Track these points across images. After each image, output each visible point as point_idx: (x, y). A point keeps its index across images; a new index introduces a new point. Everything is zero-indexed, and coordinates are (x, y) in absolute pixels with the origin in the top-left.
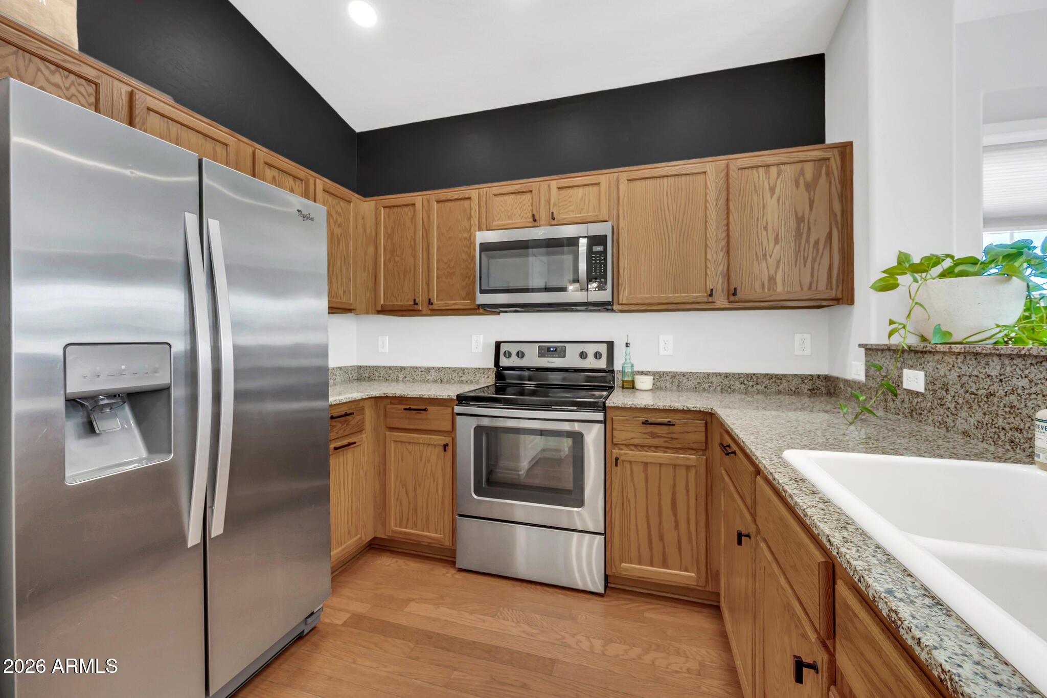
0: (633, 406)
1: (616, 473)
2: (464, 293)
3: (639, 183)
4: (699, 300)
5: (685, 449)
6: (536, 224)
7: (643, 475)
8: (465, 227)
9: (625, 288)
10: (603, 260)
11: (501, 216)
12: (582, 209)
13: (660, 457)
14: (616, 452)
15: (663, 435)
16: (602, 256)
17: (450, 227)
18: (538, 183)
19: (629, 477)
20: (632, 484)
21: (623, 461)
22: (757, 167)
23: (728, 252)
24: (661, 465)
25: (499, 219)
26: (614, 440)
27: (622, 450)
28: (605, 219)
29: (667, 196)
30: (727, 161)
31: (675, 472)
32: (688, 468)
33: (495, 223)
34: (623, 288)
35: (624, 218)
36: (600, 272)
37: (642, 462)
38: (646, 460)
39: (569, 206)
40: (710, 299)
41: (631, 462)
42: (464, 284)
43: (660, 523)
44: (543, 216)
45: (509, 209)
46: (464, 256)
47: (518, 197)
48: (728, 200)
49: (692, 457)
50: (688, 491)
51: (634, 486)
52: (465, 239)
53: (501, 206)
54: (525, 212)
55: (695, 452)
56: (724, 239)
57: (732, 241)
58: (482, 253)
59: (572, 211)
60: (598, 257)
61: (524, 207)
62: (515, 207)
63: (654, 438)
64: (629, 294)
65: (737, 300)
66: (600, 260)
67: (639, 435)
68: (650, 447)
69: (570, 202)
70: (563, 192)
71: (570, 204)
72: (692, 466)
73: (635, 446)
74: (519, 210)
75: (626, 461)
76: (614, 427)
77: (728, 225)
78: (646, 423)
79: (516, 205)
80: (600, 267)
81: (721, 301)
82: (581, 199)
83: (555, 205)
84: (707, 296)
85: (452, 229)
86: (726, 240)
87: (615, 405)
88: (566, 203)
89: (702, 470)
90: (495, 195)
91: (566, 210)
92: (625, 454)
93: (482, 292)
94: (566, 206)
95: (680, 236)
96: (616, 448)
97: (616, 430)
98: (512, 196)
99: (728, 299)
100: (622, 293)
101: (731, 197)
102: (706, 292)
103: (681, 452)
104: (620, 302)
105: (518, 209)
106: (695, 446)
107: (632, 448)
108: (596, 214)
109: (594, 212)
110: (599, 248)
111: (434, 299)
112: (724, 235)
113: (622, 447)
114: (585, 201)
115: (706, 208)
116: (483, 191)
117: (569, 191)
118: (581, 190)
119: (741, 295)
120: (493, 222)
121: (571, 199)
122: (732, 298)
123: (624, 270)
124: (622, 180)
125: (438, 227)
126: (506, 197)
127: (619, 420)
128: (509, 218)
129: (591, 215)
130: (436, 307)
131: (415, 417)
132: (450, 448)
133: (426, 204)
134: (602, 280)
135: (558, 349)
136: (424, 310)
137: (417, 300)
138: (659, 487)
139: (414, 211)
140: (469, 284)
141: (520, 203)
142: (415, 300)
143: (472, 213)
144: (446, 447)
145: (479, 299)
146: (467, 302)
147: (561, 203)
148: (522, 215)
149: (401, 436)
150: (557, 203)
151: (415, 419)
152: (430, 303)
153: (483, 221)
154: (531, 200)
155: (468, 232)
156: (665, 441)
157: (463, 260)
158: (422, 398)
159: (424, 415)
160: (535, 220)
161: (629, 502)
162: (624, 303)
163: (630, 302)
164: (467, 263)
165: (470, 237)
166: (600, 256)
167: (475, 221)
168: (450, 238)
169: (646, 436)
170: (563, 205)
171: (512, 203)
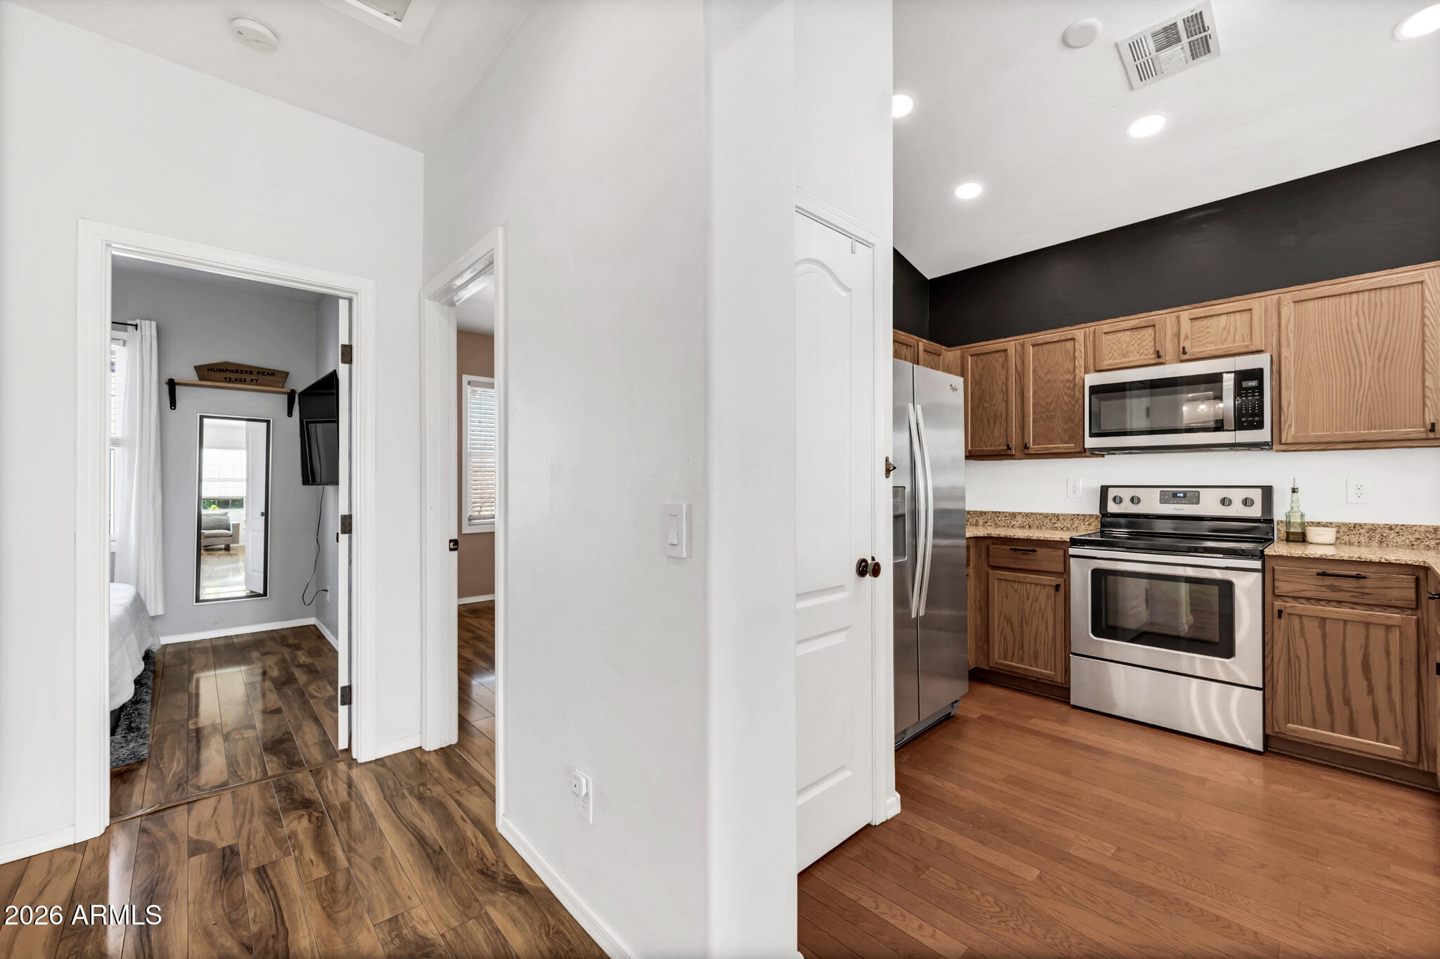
0: (1304, 556)
1: (1279, 626)
3: (1310, 304)
6: (1160, 360)
7: (1318, 633)
9: (1290, 426)
10: (1257, 396)
11: (1113, 355)
12: (1227, 341)
13: (1345, 613)
14: (1278, 604)
15: (1348, 589)
16: (1257, 392)
17: (1049, 369)
18: (1165, 316)
19: (1298, 634)
20: (1302, 640)
21: (1289, 616)
24: (1345, 622)
25: (1111, 358)
26: (1276, 591)
27: (1288, 602)
28: (1259, 348)
31: (1366, 630)
32: (1385, 626)
33: (1106, 363)
34: (1287, 426)
35: (1288, 348)
37: (1317, 617)
39: (1206, 338)
40: (1431, 436)
41: (1300, 617)
43: (1345, 686)
44: (1169, 349)
45: (1124, 346)
46: (1066, 399)
47: (1136, 333)
49: (1395, 617)
50: (1388, 653)
52: (1068, 381)
53: (1114, 344)
54: (1146, 348)
55: (1398, 610)
58: (1093, 396)
59: (1212, 344)
60: (1251, 391)
61: (1145, 344)
63: (1334, 591)
64: (1296, 432)
66: (1254, 396)
67: (1313, 588)
68: (1330, 601)
69: (1207, 333)
70: (1197, 323)
71: (1209, 336)
72: (1395, 626)
73: (1308, 599)
74: (1137, 347)
75: (1292, 616)
76: (1276, 577)
78: (1323, 574)
79: (1134, 342)
80: (1254, 404)
82: (1224, 329)
83: (1186, 338)
84: (1426, 432)
85: (1052, 372)
87: (1278, 554)
88: (1203, 335)
89: (1411, 631)
90: (1105, 333)
91: (1203, 344)
92: (1292, 607)
93: (1092, 435)
94: (1203, 338)
95: (1379, 361)
96: (1279, 600)
97: (1278, 580)
98: (1128, 333)
100: (1286, 431)
102: (1424, 427)
103: (1375, 607)
104: (1283, 441)
105: (1136, 345)
106: (1399, 603)
107: (1303, 601)
108: (1246, 343)
110: (1254, 383)
111: (1030, 443)
113: (1287, 600)
114: (1229, 332)
115: (1424, 324)
116: (1089, 330)
117: (1208, 322)
118: (1224, 318)
120: (1103, 361)
121: (1208, 330)
123: (1289, 405)
124: (1284, 305)
125: (1035, 371)
126: (1120, 335)
127: (1283, 570)
128: (1124, 356)
129: (1238, 345)
130: (1032, 452)
131: (1022, 557)
132: (1062, 589)
133: (1019, 348)
134: (1257, 419)
135: (1188, 494)
136: (1018, 454)
137: (1011, 444)
138: (1344, 646)
139: (1006, 356)
140: (1072, 426)
141: (1139, 339)
142: (1008, 445)
143: (1076, 353)
144: (1057, 587)
145: (1090, 442)
146: (1070, 446)
147: (1196, 335)
148: (1141, 351)
149: (1005, 574)
150: (1189, 335)
151: (1021, 559)
152: (1026, 447)
153: (1091, 360)
154: (1153, 335)
155: (1071, 374)
156: (1352, 596)
157: (1066, 402)
158: (1030, 539)
159: (1031, 556)
160: (1159, 356)
161: (1299, 659)
162: (1288, 442)
163: (1298, 441)
164: (1070, 406)
165: (1074, 378)
166: (1254, 392)
167: (1080, 362)
168: (1049, 381)
169: (1323, 589)
170: (1199, 337)
171: (1128, 339)
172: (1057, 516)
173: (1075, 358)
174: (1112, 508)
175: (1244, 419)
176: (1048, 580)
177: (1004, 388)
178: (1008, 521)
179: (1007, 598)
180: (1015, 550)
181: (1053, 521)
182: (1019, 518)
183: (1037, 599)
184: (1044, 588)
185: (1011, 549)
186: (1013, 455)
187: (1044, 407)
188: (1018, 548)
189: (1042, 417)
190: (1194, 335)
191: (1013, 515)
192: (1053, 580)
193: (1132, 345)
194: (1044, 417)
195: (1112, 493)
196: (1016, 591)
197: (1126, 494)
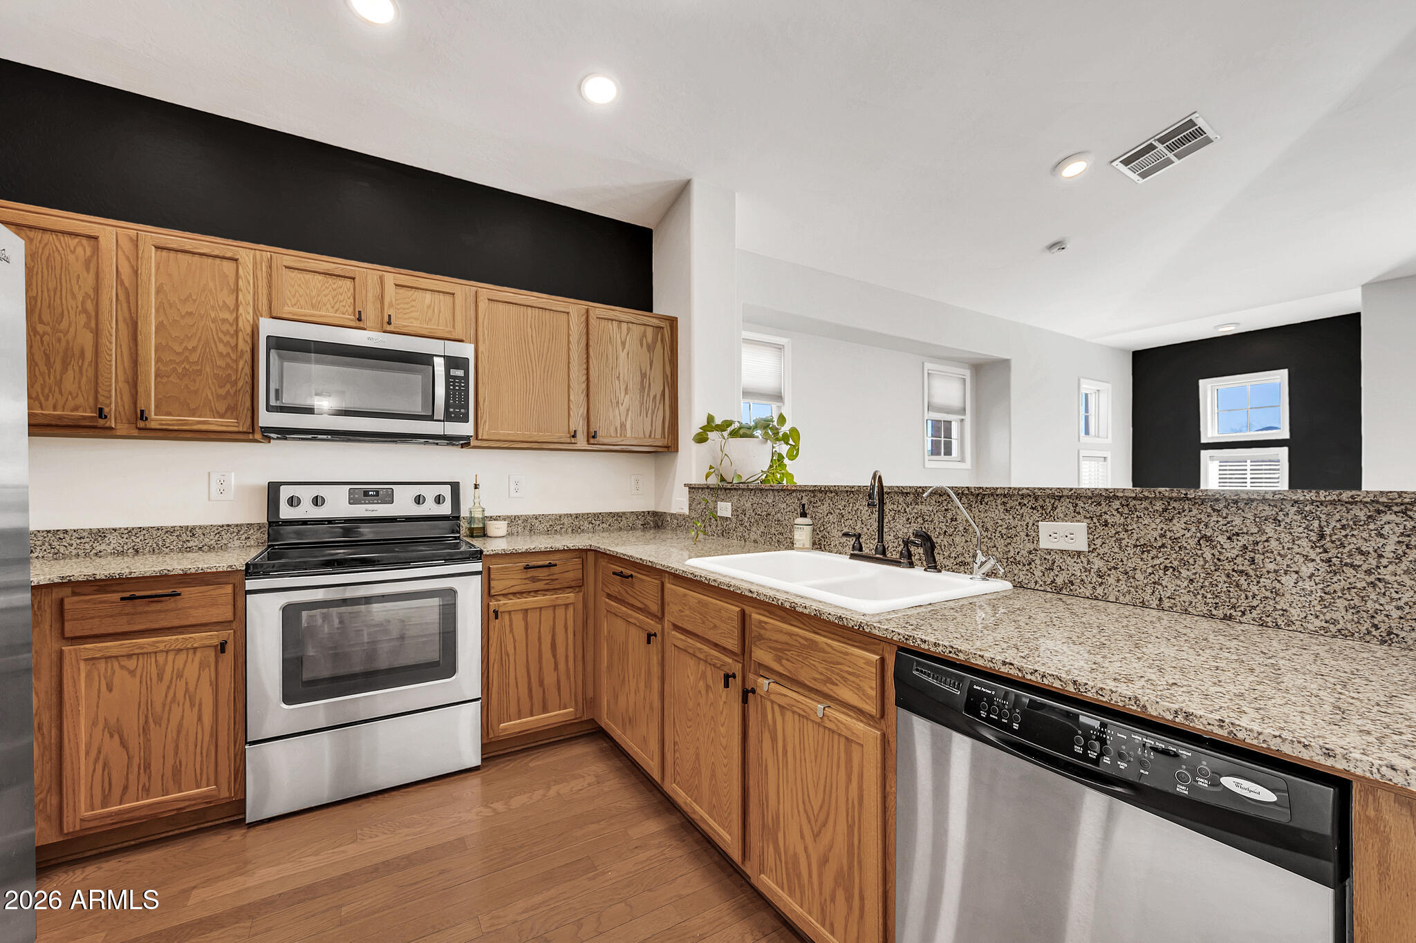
0: (514, 551)
1: (494, 627)
2: (221, 407)
3: (501, 306)
4: (562, 440)
5: (563, 589)
6: (361, 325)
7: (522, 624)
8: (224, 301)
9: (485, 422)
10: (463, 387)
11: (298, 301)
12: (430, 320)
13: (541, 601)
14: (493, 604)
15: (543, 578)
16: (463, 383)
17: (190, 295)
18: (365, 270)
19: (508, 629)
20: (511, 635)
21: (501, 612)
22: (612, 320)
23: (588, 395)
24: (541, 608)
25: (295, 305)
26: (492, 591)
27: (500, 601)
28: (461, 338)
29: (531, 327)
30: (587, 307)
31: (554, 613)
32: (567, 606)
33: (286, 309)
34: (483, 422)
35: (484, 342)
36: (460, 401)
37: (522, 610)
38: (525, 607)
39: (411, 312)
40: (573, 439)
41: (509, 612)
42: (222, 392)
43: (540, 669)
44: (371, 313)
45: (314, 293)
46: (221, 348)
47: (330, 280)
48: (587, 344)
49: (570, 596)
50: (566, 630)
51: (513, 636)
52: (224, 321)
53: (300, 286)
54: (344, 303)
55: (572, 590)
56: (584, 382)
57: (591, 385)
58: (273, 352)
59: (416, 319)
60: (457, 382)
61: (341, 298)
62: (324, 293)
63: (534, 582)
64: (490, 428)
65: (596, 442)
66: (460, 386)
67: (519, 582)
68: (530, 592)
69: (412, 306)
70: (402, 291)
71: (413, 309)
72: (571, 604)
73: (514, 594)
74: (331, 299)
75: (504, 612)
76: (491, 577)
77: (587, 369)
78: (527, 567)
79: (326, 292)
80: (460, 395)
81: (581, 442)
82: (429, 307)
83: (391, 305)
84: (570, 437)
85: (195, 301)
86: (586, 383)
87: (494, 552)
88: (406, 306)
89: (580, 606)
90: (286, 267)
91: (406, 316)
92: (504, 604)
93: (269, 408)
94: (407, 311)
95: (544, 372)
96: (493, 600)
97: (493, 580)
98: (320, 277)
99: (588, 441)
100: (482, 427)
101: (591, 343)
102: (569, 432)
103: (560, 592)
104: (481, 437)
105: (330, 297)
106: (573, 584)
107: (511, 596)
108: (448, 329)
109: (447, 326)
110: (459, 373)
111: (150, 411)
112: (585, 377)
113: (499, 598)
114: (434, 310)
115: (569, 348)
116: (261, 256)
117: (412, 292)
118: (428, 295)
119: (600, 439)
120: (283, 306)
121: (413, 303)
122: (592, 441)
123: (484, 401)
124: (482, 298)
125: (158, 292)
126: (309, 276)
127: (497, 569)
128: (313, 306)
129: (442, 330)
130: (153, 425)
131: (147, 609)
132: (230, 648)
133: (126, 245)
134: (463, 411)
135: (381, 493)
136: (122, 428)
137: (106, 410)
138: (539, 632)
139: (96, 250)
140: (232, 392)
141: (334, 290)
142: (101, 410)
143: (240, 283)
144: (223, 647)
145: (267, 419)
146: (228, 423)
147: (401, 306)
148: (336, 307)
149: (107, 647)
150: (394, 303)
151: (146, 612)
152: (143, 416)
153: (263, 301)
154: (352, 290)
155: (231, 312)
156: (547, 584)
157: (221, 354)
158: (166, 575)
159: (170, 604)
160: (360, 319)
161: (508, 655)
162: (484, 438)
163: (491, 438)
164: (228, 360)
165: (237, 319)
166: (460, 383)
167: (246, 297)
168: (190, 314)
169: (527, 581)
170: (404, 309)
171: (319, 285)
172: (192, 531)
173: (237, 290)
174: (286, 512)
175: (451, 410)
176: (202, 639)
177: (90, 306)
178: (87, 546)
179: (110, 690)
180: (132, 598)
181: (184, 537)
182: (114, 540)
183: (180, 676)
184: (195, 653)
185: (122, 599)
186: (111, 428)
187: (178, 354)
188: (138, 594)
189: (175, 370)
190: (398, 304)
191: (100, 534)
192: (213, 637)
193: (325, 296)
194: (180, 371)
195: (285, 493)
196: (132, 673)
197: (306, 494)
